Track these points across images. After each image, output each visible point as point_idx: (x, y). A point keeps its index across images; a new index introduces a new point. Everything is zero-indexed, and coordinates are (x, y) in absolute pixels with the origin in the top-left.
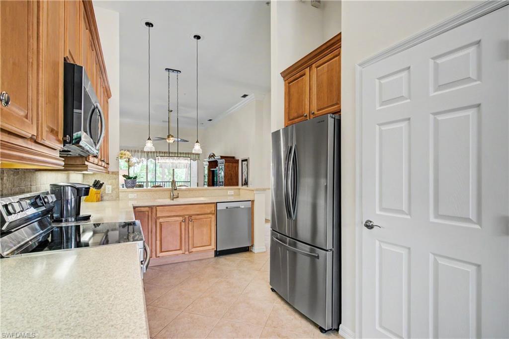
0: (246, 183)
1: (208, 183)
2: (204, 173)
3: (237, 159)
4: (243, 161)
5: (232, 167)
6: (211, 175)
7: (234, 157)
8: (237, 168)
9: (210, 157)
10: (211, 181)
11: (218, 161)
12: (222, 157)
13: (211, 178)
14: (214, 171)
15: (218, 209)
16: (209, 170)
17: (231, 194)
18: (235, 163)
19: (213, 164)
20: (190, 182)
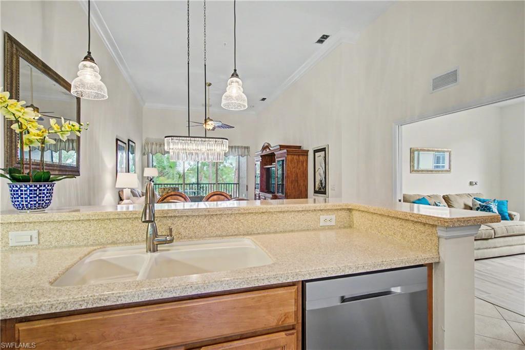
0: (321, 190)
1: (261, 187)
2: (256, 172)
3: (305, 149)
4: (315, 151)
5: (298, 161)
6: (265, 176)
7: (301, 147)
8: (305, 164)
9: (264, 148)
10: (265, 184)
11: (275, 153)
12: (282, 147)
13: (264, 179)
14: (269, 168)
15: (308, 308)
16: (262, 168)
17: (329, 224)
18: (302, 155)
19: (268, 158)
20: (238, 184)
